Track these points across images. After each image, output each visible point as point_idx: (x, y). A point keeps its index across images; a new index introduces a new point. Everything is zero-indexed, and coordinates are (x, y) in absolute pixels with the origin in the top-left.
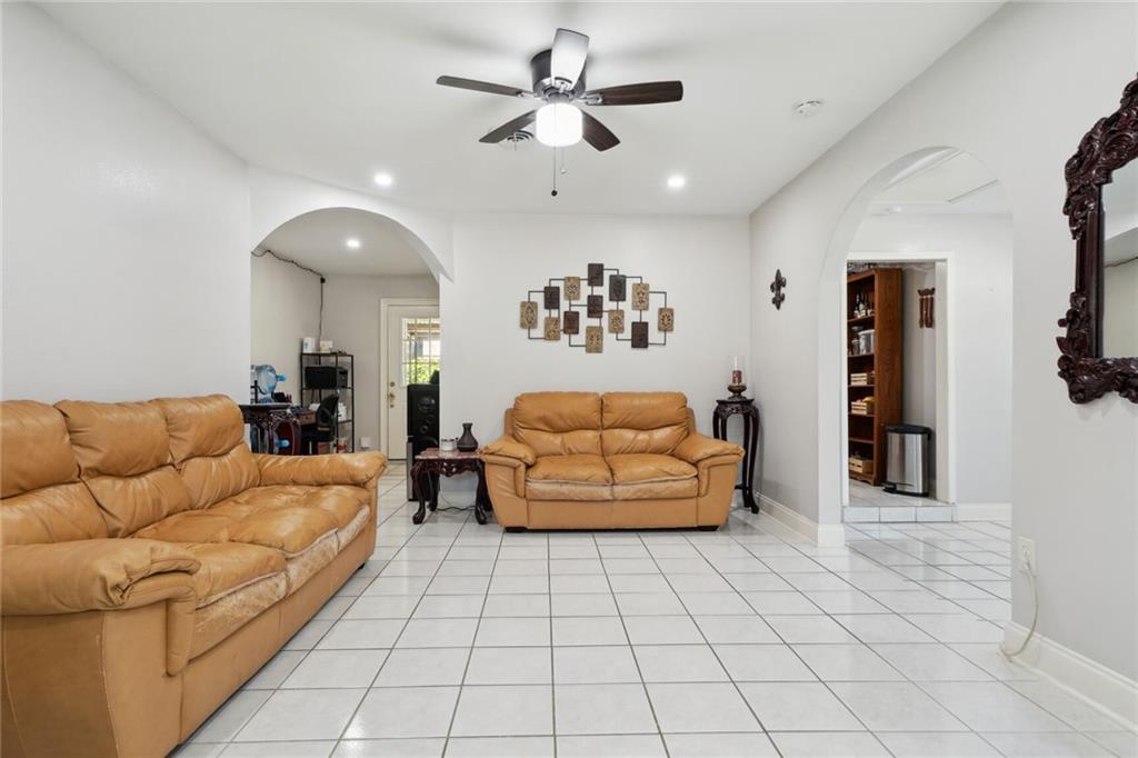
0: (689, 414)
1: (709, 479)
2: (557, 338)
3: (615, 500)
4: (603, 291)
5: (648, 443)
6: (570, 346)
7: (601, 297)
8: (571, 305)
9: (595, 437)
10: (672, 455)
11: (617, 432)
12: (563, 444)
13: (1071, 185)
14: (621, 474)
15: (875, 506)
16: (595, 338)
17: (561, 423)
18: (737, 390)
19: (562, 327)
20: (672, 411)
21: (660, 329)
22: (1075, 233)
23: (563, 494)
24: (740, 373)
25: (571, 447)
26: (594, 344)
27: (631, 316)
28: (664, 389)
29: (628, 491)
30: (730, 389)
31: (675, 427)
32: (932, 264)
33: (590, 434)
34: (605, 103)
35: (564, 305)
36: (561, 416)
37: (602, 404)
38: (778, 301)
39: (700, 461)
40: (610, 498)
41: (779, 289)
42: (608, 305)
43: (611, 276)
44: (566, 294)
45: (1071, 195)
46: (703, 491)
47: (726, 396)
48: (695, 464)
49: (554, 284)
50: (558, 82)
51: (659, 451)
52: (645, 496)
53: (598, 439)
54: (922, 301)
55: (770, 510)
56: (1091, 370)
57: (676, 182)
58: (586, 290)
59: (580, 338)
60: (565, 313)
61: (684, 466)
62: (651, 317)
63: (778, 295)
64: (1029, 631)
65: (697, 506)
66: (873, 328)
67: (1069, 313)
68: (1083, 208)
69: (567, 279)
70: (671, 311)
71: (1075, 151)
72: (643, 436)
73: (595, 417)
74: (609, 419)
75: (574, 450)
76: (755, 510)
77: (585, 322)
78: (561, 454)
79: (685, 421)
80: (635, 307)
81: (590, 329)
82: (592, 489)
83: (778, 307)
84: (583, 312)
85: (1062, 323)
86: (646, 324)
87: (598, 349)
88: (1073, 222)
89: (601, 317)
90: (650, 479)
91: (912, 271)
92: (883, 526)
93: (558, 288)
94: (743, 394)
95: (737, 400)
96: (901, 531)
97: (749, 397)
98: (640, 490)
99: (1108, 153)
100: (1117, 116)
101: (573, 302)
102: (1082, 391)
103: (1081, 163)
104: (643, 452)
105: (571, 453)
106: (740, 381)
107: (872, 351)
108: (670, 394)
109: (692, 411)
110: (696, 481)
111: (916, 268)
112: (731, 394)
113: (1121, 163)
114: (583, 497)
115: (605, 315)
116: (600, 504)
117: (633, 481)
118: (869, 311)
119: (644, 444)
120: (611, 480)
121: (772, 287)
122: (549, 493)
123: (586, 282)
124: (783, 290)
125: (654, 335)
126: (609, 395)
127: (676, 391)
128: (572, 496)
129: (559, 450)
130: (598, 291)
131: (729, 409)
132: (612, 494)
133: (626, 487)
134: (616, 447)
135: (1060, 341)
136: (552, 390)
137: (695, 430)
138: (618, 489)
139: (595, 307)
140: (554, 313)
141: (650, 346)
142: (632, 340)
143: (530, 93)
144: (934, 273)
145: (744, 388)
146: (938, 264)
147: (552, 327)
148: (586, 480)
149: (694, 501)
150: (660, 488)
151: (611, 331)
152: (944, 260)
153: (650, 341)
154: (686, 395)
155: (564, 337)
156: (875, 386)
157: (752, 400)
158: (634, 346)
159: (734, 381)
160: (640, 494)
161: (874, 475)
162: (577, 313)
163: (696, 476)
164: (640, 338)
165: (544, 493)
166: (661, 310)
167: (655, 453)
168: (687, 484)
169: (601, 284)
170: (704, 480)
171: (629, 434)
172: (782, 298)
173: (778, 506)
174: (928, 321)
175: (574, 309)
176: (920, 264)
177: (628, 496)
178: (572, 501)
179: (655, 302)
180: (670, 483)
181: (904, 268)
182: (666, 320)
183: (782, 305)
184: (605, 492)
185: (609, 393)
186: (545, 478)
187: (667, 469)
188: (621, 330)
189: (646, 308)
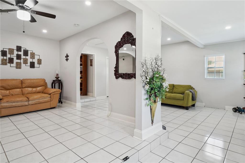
0: (46, 84)
1: (53, 97)
2: (6, 64)
3: (29, 105)
4: (22, 53)
5: (36, 91)
6: (10, 67)
7: (21, 55)
8: (11, 56)
9: (20, 90)
10: (42, 93)
11: (26, 89)
12: (9, 93)
13: (115, 49)
14: (30, 98)
15: (84, 99)
16: (19, 65)
17: (9, 88)
18: (57, 78)
19: (8, 61)
20: (42, 83)
21: (38, 64)
22: (116, 56)
23: (13, 105)
24: (58, 74)
25: (12, 93)
26: (18, 66)
27: (30, 60)
28: (39, 78)
29: (33, 102)
30: (56, 78)
31: (43, 87)
32: (92, 55)
33: (18, 90)
34: (36, 14)
35: (9, 56)
36: (9, 85)
37: (22, 82)
38: (67, 60)
39: (51, 94)
40: (28, 105)
41: (67, 57)
42: (23, 57)
43: (24, 50)
44: (9, 53)
45: (115, 50)
46: (52, 100)
47: (55, 79)
48: (50, 94)
49: (5, 50)
50: (25, 6)
51: (39, 92)
52: (38, 103)
53: (21, 91)
54: (90, 61)
55: (65, 102)
56: (118, 75)
57: (45, 31)
58: (16, 53)
59: (14, 65)
60: (9, 58)
61: (47, 95)
62: (35, 61)
63: (67, 58)
64: (110, 112)
65: (50, 103)
66: (82, 66)
67: (115, 67)
68: (117, 53)
69: (9, 49)
70: (41, 60)
71: (116, 45)
72: (34, 89)
73: (20, 85)
74: (24, 85)
75: (13, 94)
76: (62, 103)
77: (15, 60)
78: (9, 96)
79: (45, 85)
80: (31, 58)
81: (17, 63)
82: (22, 103)
83: (67, 61)
84: (15, 58)
85: (115, 68)
86: (34, 62)
87: (20, 68)
88: (116, 54)
89: (21, 60)
90: (39, 99)
91: (89, 56)
92: (85, 103)
93: (6, 51)
94: (59, 79)
95: (57, 80)
96: (88, 103)
97: (60, 79)
98: (36, 102)
99: (119, 46)
100: (120, 41)
101: (11, 55)
102: (117, 77)
103: (116, 46)
104: (35, 93)
105: (12, 95)
106: (58, 76)
107: (82, 70)
108: (41, 79)
109: (47, 83)
110: (50, 98)
111: (89, 55)
112: (56, 79)
113: (121, 48)
114: (19, 105)
115: (22, 60)
116: (24, 107)
117: (34, 99)
118: (81, 62)
119: (35, 91)
120: (28, 100)
121: (66, 57)
122: (8, 106)
123: (16, 50)
124: (68, 58)
125: (36, 65)
126: (24, 80)
127: (43, 78)
128: (16, 106)
129: (8, 94)
130: (19, 53)
131: (56, 82)
132: (28, 103)
133: (32, 101)
134: (27, 92)
135: (114, 70)
136: (5, 79)
137: (47, 87)
138: (30, 102)
139: (19, 57)
140: (5, 58)
141: (35, 68)
142: (30, 66)
143: (15, 5)
144: (93, 57)
145: (59, 77)
146: (93, 55)
147: (4, 61)
148: (21, 101)
149: (49, 102)
150: (41, 100)
151: (24, 63)
152: (94, 55)
153: (35, 66)
154: (45, 79)
155: (9, 65)
156: (83, 77)
157: (61, 80)
158: (30, 67)
159: (57, 76)
160: (36, 103)
161: (83, 94)
162: (13, 58)
163: (50, 97)
164: (32, 65)
165: (7, 106)
166: (38, 59)
167: (38, 93)
168: (48, 99)
169: (21, 51)
170: (52, 97)
171: (30, 89)
172: (68, 59)
173: (67, 101)
174: (91, 65)
175: (11, 57)
176: (90, 55)
177: (33, 103)
178: (16, 107)
179: (37, 57)
180: (44, 99)
181: (87, 55)
182: (40, 62)
183: (68, 61)
184: (26, 103)
185: (24, 79)
186: (7, 102)
187: (43, 96)
188: (27, 63)
189: (34, 58)
